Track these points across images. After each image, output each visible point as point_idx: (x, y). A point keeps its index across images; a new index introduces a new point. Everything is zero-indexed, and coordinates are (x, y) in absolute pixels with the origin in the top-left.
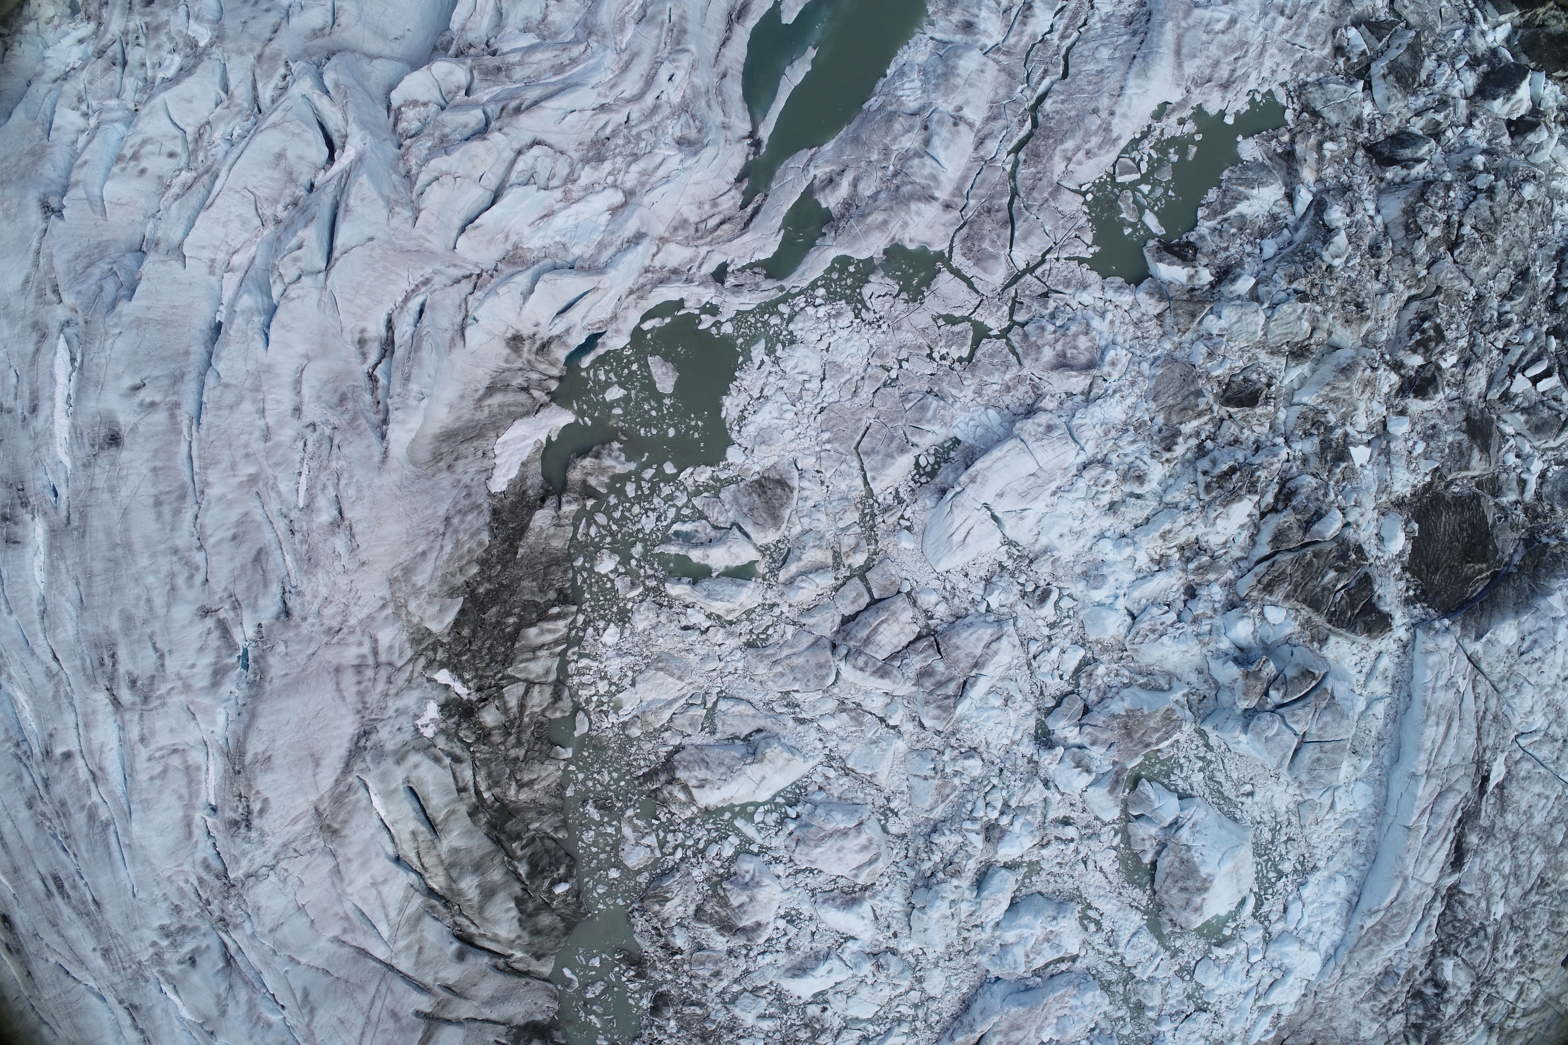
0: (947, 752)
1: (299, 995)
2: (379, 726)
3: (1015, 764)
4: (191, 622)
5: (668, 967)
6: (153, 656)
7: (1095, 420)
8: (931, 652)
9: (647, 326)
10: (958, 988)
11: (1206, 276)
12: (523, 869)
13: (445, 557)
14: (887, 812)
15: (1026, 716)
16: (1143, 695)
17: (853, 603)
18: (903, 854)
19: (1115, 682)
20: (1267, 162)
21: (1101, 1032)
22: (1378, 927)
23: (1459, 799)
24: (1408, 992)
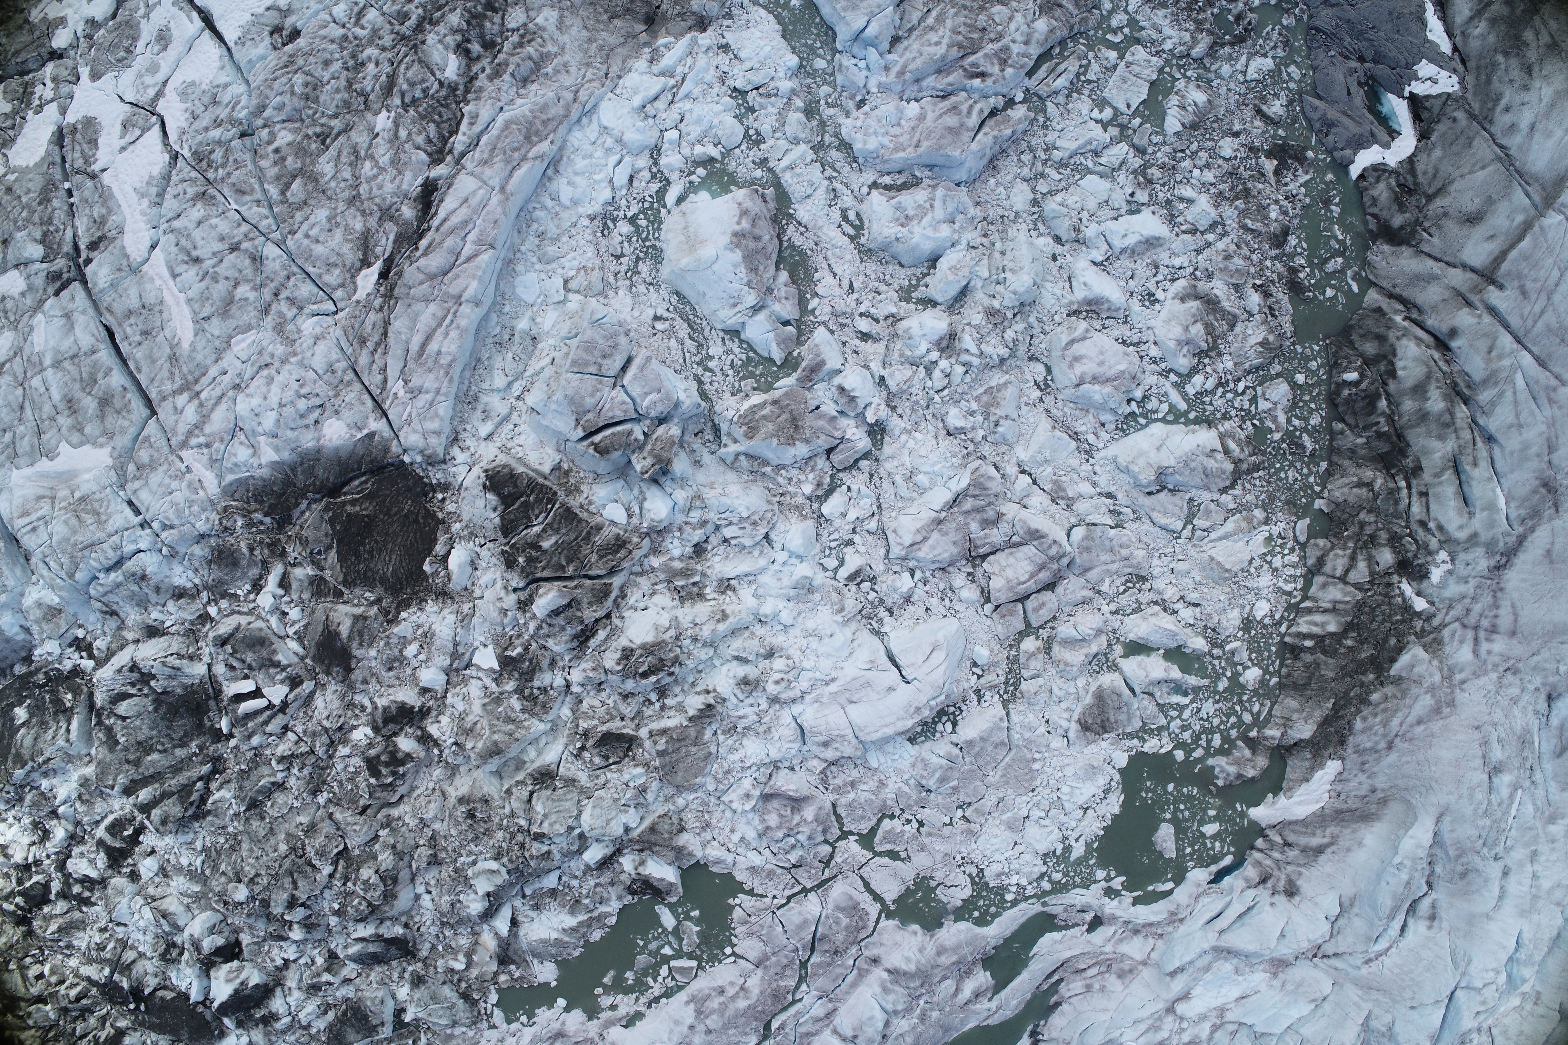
0: (978, 439)
2: (1485, 573)
3: (912, 410)
5: (1268, 274)
7: (778, 745)
8: (979, 543)
9: (1170, 885)
10: (998, 184)
11: (627, 862)
12: (1383, 404)
13: (1399, 714)
14: (1044, 387)
15: (893, 458)
16: (770, 455)
17: (1043, 604)
18: (1035, 341)
19: (794, 472)
20: (529, 958)
21: (853, 97)
22: (534, 139)
23: (422, 262)
24: (499, 52)
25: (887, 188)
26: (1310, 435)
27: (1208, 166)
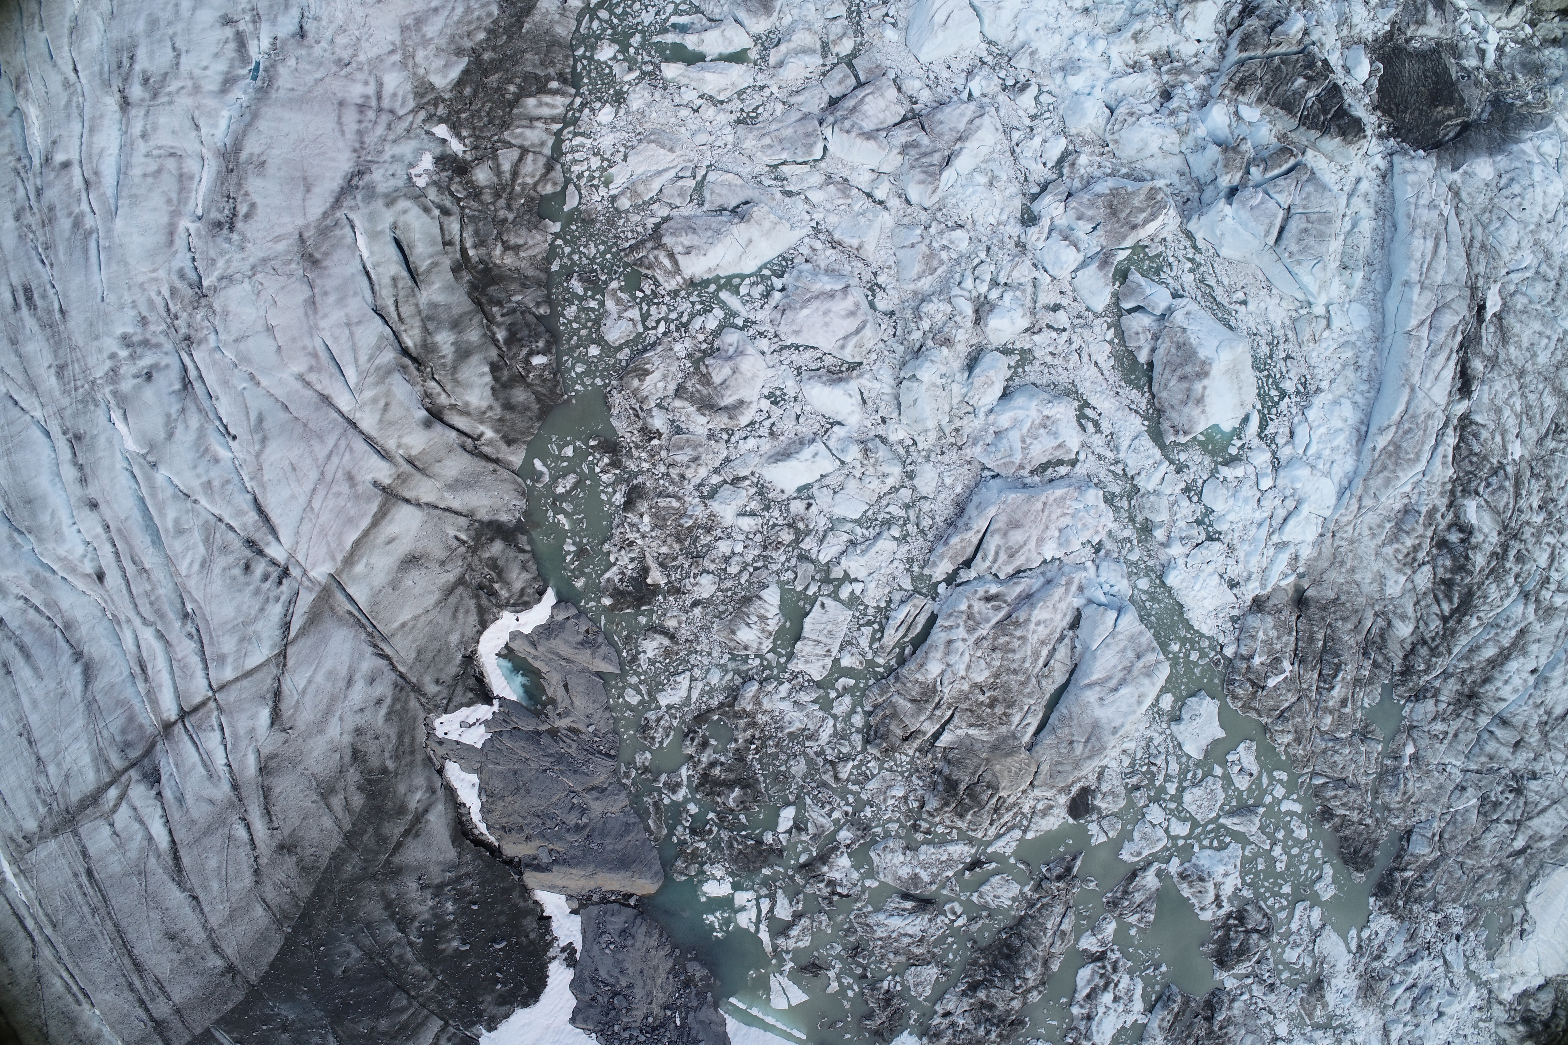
0: (934, 224)
1: (253, 417)
2: (374, 167)
3: (1002, 241)
4: (212, 26)
5: (644, 455)
6: (170, 54)
8: (915, 129)
10: (952, 487)
12: (501, 335)
13: (456, 18)
14: (874, 288)
15: (1011, 197)
17: (840, 83)
18: (891, 331)
19: (1098, 173)
21: (1107, 554)
22: (1391, 448)
23: (1457, 319)
24: (1432, 539)
25: (1060, 462)
26: (575, 295)
27: (727, 559)
